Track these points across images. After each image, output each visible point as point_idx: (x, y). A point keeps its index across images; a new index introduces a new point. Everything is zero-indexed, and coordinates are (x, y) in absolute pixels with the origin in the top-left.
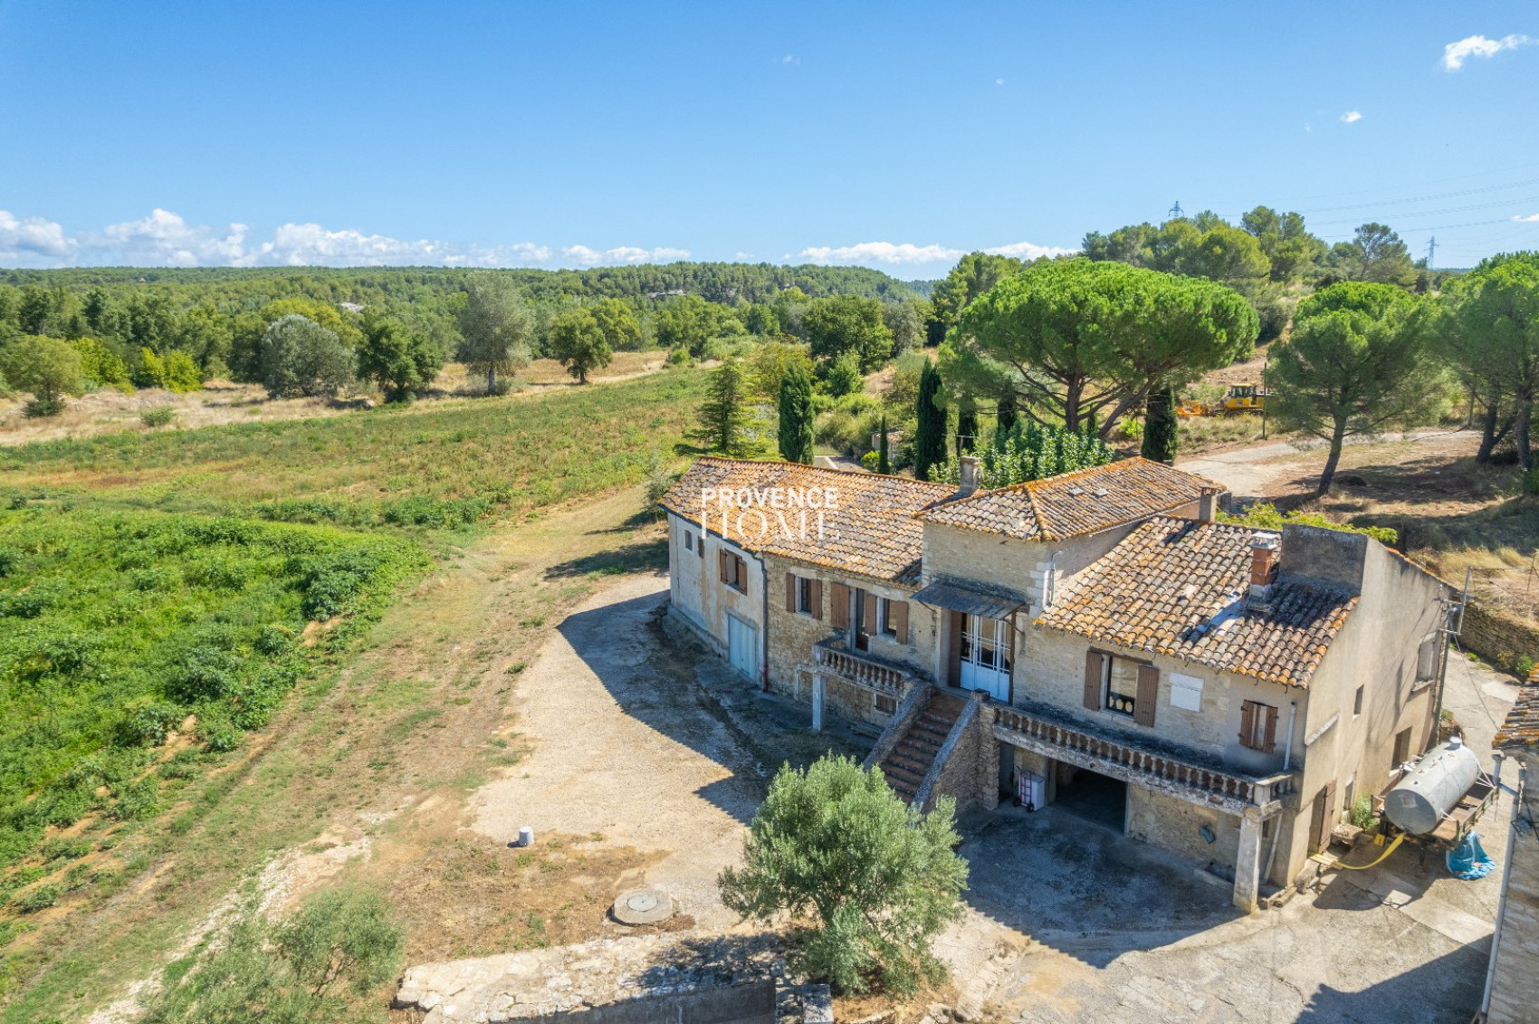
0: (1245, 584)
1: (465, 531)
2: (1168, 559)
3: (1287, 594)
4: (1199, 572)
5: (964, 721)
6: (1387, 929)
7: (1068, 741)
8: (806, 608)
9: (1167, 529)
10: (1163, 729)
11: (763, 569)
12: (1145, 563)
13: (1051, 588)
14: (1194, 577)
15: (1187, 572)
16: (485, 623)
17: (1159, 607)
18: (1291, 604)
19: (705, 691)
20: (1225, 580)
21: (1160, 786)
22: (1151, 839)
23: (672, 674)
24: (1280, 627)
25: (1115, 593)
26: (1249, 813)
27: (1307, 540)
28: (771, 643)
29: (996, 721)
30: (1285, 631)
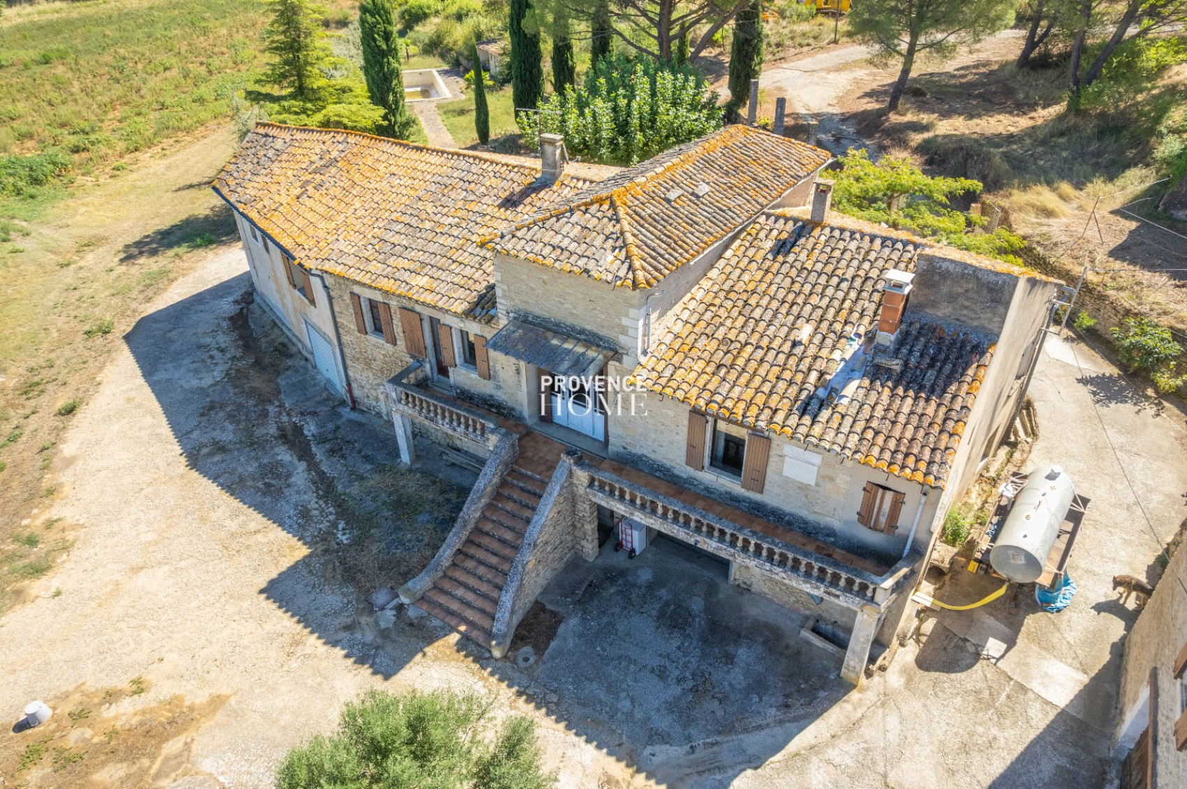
0: (866, 320)
1: (32, 197)
2: (778, 279)
3: (917, 338)
4: (815, 300)
5: (554, 491)
6: (986, 694)
7: (670, 515)
8: (378, 329)
9: (775, 233)
10: (771, 497)
11: (325, 287)
12: (751, 287)
13: (646, 334)
14: (808, 308)
15: (800, 300)
16: (42, 334)
17: (772, 354)
18: (922, 356)
19: (288, 414)
20: (844, 313)
21: (771, 571)
22: (755, 588)
23: (253, 392)
24: (911, 393)
25: (720, 334)
26: (867, 609)
27: (945, 275)
28: (349, 362)
29: (591, 485)
30: (916, 398)
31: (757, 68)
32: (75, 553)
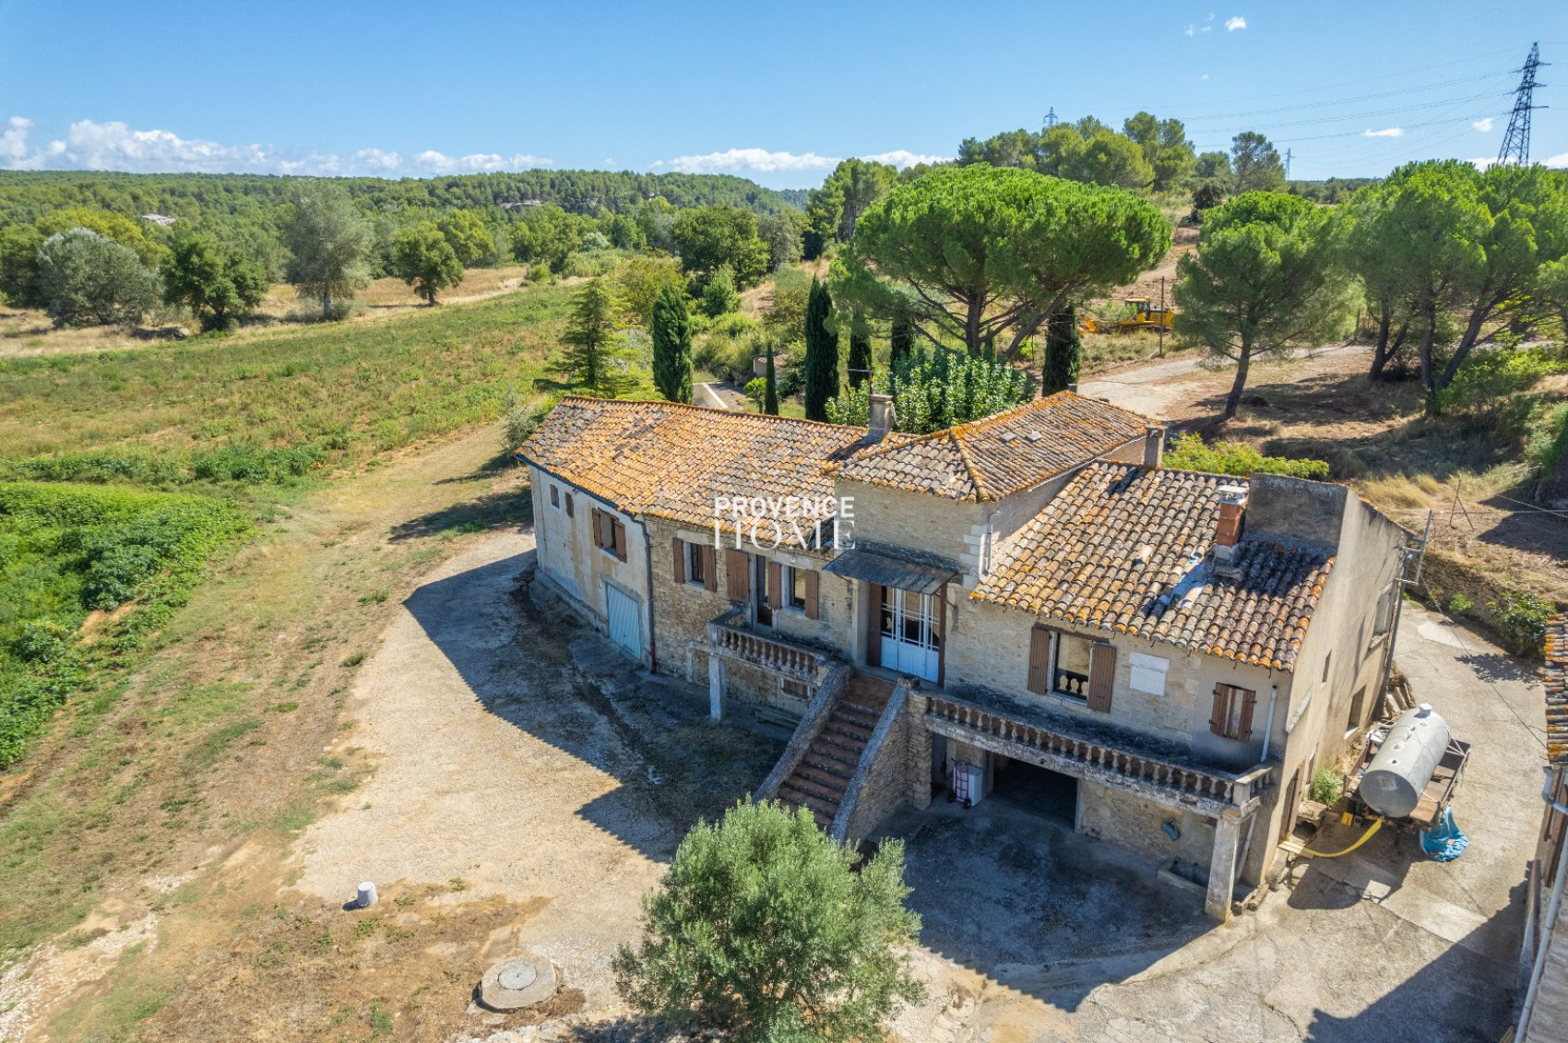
0: (1206, 543)
1: (293, 485)
2: (1115, 513)
3: (1256, 554)
4: (1152, 528)
5: (891, 714)
6: (1371, 931)
7: (1014, 734)
8: (697, 578)
9: (1109, 477)
10: (1120, 715)
11: (645, 534)
12: (1088, 519)
13: (987, 554)
14: (1146, 535)
15: (1138, 529)
16: (316, 601)
17: (1112, 573)
18: (1262, 568)
19: (583, 676)
20: (1183, 538)
21: (1122, 784)
22: (1105, 835)
23: (543, 656)
24: (1254, 596)
25: (1060, 556)
26: (1227, 814)
27: (1278, 492)
28: (657, 618)
29: (929, 711)
30: (1259, 601)
31: (1074, 375)
32: (379, 776)
